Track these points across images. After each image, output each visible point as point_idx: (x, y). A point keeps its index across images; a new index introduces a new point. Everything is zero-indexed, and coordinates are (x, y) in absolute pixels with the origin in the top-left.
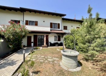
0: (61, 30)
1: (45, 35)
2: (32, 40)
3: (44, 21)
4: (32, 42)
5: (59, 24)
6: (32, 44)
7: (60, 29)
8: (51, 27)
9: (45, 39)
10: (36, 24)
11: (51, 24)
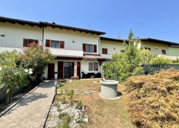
2: (56, 70)
3: (73, 42)
4: (56, 73)
6: (56, 76)
7: (97, 53)
8: (84, 49)
10: (62, 45)
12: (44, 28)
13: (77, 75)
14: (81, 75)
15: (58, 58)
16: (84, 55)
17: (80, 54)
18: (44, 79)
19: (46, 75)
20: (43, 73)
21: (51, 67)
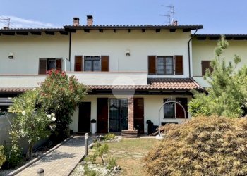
0: (190, 80)
1: (131, 98)
2: (94, 115)
3: (128, 54)
4: (94, 121)
5: (179, 60)
6: (94, 127)
8: (152, 69)
9: (131, 111)
10: (104, 64)
11: (152, 60)
12: (72, 34)
13: (135, 127)
14: (146, 126)
15: (95, 91)
16: (149, 81)
17: (141, 81)
18: (72, 132)
19: (74, 125)
20: (69, 120)
21: (85, 108)
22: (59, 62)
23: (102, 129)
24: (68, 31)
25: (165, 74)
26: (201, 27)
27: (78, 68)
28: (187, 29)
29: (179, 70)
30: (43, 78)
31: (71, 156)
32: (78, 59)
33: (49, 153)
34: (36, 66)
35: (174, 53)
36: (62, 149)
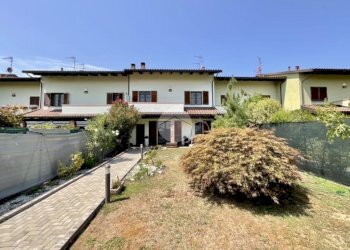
0: (213, 108)
1: (173, 121)
2: (147, 133)
3: (170, 90)
4: (147, 137)
5: (206, 94)
6: (147, 141)
7: (210, 105)
8: (187, 101)
9: (172, 130)
10: (153, 97)
11: (187, 94)
12: (130, 75)
13: (175, 140)
15: (146, 116)
16: (185, 109)
17: (178, 108)
18: (131, 145)
19: (133, 139)
20: (128, 136)
21: (140, 129)
22: (121, 96)
23: (153, 143)
24: (127, 73)
25: (196, 103)
26: (221, 71)
27: (135, 99)
28: (211, 73)
29: (206, 101)
30: (110, 107)
31: (130, 160)
32: (135, 93)
33: (115, 158)
34: (105, 99)
35: (202, 89)
36: (125, 155)
